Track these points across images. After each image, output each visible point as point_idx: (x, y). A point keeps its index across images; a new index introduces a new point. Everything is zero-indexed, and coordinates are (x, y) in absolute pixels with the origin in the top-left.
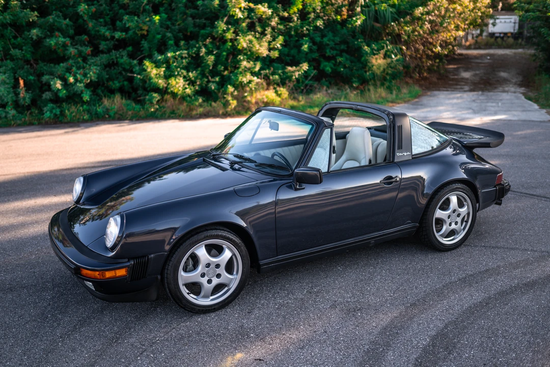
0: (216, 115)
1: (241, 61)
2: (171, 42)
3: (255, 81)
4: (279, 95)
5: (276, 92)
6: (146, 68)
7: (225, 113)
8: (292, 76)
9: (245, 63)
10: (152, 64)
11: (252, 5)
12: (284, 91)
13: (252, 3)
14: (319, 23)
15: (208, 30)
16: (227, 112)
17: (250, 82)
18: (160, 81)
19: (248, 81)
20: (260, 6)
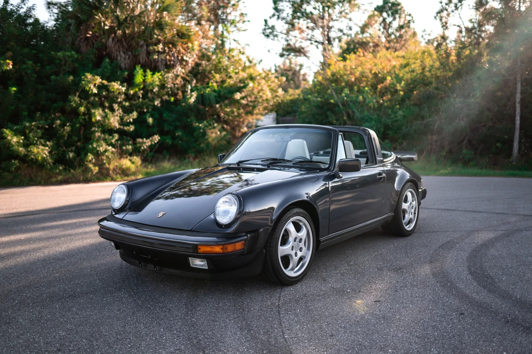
0: (77, 181)
1: (95, 131)
2: (26, 113)
3: (110, 151)
4: (133, 163)
5: (130, 160)
6: (6, 136)
7: (85, 179)
8: (140, 147)
9: (98, 134)
10: (11, 132)
11: (105, 82)
12: (137, 160)
13: (106, 80)
14: (157, 103)
15: (60, 104)
16: (87, 179)
17: (106, 151)
18: (21, 149)
19: (104, 150)
20: (113, 83)
